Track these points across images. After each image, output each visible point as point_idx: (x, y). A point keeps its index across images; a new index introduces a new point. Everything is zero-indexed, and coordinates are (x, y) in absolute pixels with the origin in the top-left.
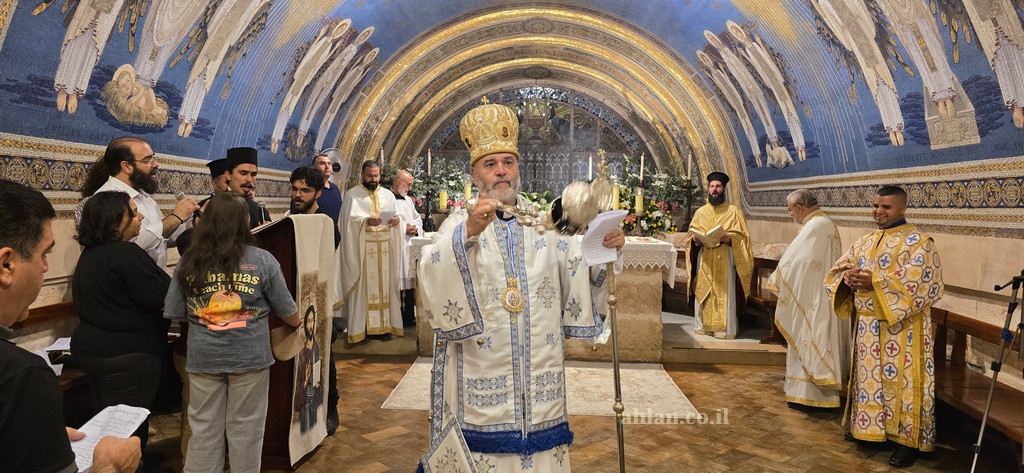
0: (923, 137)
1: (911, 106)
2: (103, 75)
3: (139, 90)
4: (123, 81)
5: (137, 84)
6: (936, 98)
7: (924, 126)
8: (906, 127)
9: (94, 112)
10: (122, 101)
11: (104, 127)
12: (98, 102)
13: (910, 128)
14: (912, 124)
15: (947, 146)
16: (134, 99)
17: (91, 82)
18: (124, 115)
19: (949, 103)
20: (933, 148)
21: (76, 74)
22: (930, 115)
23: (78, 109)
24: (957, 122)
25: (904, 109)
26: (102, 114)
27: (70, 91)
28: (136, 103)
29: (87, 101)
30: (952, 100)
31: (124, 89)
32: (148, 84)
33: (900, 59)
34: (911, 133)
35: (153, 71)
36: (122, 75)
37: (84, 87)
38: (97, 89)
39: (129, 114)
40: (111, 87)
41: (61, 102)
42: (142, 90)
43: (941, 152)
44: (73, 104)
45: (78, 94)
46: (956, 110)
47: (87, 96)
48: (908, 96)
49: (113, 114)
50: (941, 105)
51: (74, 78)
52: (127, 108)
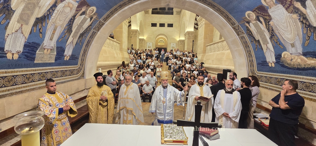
0: (32, 58)
1: (32, 46)
2: (278, 56)
3: (294, 57)
4: (286, 56)
5: (292, 56)
6: (45, 47)
7: (35, 54)
8: (23, 53)
9: (280, 66)
10: (289, 62)
11: (285, 69)
12: (280, 63)
13: (26, 53)
14: (28, 53)
15: (42, 62)
16: (294, 60)
17: (276, 59)
18: (292, 66)
19: (49, 50)
20: (35, 62)
21: (271, 58)
22: (39, 51)
23: (275, 66)
24: (49, 56)
25: (25, 46)
26: (283, 66)
27: (271, 62)
28: (296, 61)
29: (277, 64)
30: (51, 50)
31: (288, 58)
32: (298, 54)
33: (41, 31)
34: (25, 55)
35: (297, 50)
36: (284, 55)
37: (275, 60)
38: (278, 60)
39: (294, 65)
40: (282, 59)
41: (270, 65)
42: (296, 57)
43: (39, 63)
44: (273, 65)
45: (273, 63)
46: (51, 53)
47: (276, 63)
48: (33, 43)
49: (287, 66)
50: (46, 50)
51: (271, 60)
52: (292, 63)
